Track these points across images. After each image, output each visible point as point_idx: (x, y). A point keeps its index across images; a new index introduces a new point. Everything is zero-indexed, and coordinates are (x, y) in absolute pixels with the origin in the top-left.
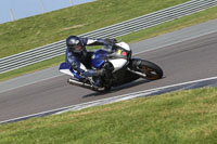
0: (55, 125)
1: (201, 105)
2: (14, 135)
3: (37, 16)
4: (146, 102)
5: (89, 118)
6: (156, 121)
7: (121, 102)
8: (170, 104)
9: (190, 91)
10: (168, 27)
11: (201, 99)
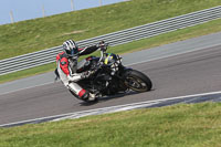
0: (52, 132)
1: (204, 120)
2: (9, 141)
3: (38, 20)
4: (146, 113)
5: (88, 127)
6: (157, 134)
7: (120, 113)
8: (171, 118)
9: (192, 105)
10: (170, 38)
11: (204, 114)
